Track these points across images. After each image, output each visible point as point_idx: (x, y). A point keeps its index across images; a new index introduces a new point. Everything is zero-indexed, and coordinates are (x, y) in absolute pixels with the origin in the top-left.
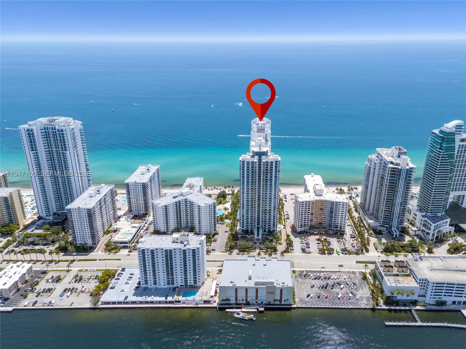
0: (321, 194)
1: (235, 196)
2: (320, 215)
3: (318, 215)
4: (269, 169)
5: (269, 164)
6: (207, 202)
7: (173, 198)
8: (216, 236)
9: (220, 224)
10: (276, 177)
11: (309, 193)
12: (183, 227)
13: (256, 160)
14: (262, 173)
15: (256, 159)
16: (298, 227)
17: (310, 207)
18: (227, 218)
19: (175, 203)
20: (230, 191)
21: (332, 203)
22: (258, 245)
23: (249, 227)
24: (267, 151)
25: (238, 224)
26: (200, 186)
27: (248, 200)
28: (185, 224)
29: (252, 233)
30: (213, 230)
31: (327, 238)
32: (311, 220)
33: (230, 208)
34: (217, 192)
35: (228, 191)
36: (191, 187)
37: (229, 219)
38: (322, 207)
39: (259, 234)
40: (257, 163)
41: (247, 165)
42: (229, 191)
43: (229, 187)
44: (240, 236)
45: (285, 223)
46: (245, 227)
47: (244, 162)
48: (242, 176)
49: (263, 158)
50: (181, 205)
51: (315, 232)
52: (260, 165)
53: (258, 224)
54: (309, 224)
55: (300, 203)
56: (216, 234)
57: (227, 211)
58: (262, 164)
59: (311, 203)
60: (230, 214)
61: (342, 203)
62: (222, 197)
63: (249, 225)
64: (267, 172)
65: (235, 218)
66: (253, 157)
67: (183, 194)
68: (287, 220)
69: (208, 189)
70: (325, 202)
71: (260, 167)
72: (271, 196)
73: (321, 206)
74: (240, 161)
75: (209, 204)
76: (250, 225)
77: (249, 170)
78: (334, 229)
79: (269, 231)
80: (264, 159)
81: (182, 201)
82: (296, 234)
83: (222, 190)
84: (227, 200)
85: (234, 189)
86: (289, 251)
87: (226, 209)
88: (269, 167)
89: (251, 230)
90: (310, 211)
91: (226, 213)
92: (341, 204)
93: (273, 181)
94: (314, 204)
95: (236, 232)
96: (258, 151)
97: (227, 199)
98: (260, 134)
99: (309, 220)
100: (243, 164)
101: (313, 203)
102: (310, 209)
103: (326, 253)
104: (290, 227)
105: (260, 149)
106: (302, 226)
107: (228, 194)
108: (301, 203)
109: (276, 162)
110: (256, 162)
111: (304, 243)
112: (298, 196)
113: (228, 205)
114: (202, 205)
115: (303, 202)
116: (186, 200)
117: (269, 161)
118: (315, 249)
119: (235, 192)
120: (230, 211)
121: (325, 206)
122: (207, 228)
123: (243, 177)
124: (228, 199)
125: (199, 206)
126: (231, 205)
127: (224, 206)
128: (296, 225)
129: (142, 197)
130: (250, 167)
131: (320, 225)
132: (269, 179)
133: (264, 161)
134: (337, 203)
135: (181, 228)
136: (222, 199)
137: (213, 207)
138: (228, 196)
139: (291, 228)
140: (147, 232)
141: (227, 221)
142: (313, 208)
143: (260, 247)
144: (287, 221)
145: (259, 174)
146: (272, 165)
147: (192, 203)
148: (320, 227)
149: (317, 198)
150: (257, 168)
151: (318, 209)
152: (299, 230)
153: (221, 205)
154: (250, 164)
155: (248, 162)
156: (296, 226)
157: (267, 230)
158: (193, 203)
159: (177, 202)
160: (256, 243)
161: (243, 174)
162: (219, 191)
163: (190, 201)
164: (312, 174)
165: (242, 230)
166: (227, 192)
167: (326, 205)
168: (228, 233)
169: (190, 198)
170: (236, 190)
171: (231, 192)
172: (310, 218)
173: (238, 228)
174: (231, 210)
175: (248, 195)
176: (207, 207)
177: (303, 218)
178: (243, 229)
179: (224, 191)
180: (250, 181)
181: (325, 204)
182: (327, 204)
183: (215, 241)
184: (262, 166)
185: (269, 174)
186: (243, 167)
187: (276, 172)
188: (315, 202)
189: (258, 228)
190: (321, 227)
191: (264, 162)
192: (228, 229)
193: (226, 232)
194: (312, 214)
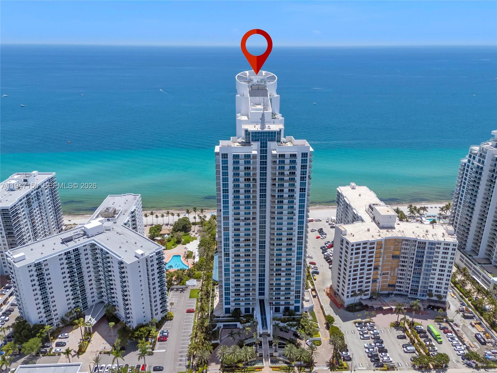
0: (389, 225)
1: (206, 227)
2: (393, 269)
3: (387, 269)
4: (287, 173)
5: (287, 161)
6: (140, 252)
7: (62, 243)
8: (167, 323)
9: (177, 290)
10: (302, 190)
11: (364, 223)
12: (90, 304)
13: (254, 152)
14: (269, 182)
15: (254, 150)
16: (348, 297)
17: (374, 254)
18: (190, 275)
19: (65, 254)
20: (197, 217)
21: (422, 245)
22: (266, 349)
23: (242, 304)
24: (280, 130)
25: (217, 292)
26: (132, 213)
27: (238, 245)
28: (96, 298)
29: (249, 316)
30: (159, 310)
31: (416, 320)
32: (375, 281)
33: (197, 253)
34: (173, 219)
35: (192, 217)
36: (110, 215)
37: (196, 278)
38: (397, 253)
39: (265, 319)
40: (258, 160)
41: (234, 162)
42: (195, 218)
43: (195, 211)
44: (221, 325)
45: (313, 285)
46: (233, 304)
47: (225, 156)
48: (222, 188)
49: (272, 148)
50: (82, 257)
51: (385, 306)
52: (264, 163)
53: (261, 294)
54: (370, 288)
55: (353, 246)
56: (166, 318)
57: (191, 261)
58: (269, 160)
59: (375, 246)
60: (198, 266)
61: (443, 244)
62: (181, 230)
63: (241, 299)
64: (282, 179)
65: (209, 277)
66: (247, 143)
67: (88, 233)
68: (316, 276)
69: (154, 216)
70: (404, 242)
71: (263, 169)
72: (292, 234)
73: (394, 250)
74: (217, 154)
75: (146, 255)
76: (244, 298)
77: (238, 174)
78: (424, 298)
79: (287, 309)
80: (274, 149)
81: (85, 248)
82: (342, 311)
83: (182, 216)
84: (192, 234)
85: (204, 214)
86: (342, 365)
87: (189, 255)
88: (287, 167)
89: (247, 310)
90: (373, 263)
91: (189, 264)
92: (442, 246)
93: (297, 201)
94: (381, 248)
95: (212, 316)
96: (259, 130)
97: (191, 232)
98: (258, 99)
99: (371, 280)
100: (225, 162)
101: (379, 243)
102: (374, 259)
103: (431, 367)
104: (325, 294)
105: (263, 127)
106: (354, 294)
107: (194, 224)
108: (355, 247)
109: (304, 155)
110: (255, 156)
111: (368, 338)
112: (346, 231)
113: (193, 246)
114: (129, 260)
115: (360, 244)
116: (93, 245)
117: (287, 153)
118: (400, 355)
119: (207, 219)
120: (197, 259)
121: (403, 251)
122: (144, 310)
123: (226, 191)
124: (194, 234)
125: (121, 263)
126: (200, 246)
127: (186, 248)
128: (341, 291)
129: (5, 239)
130: (242, 168)
131: (391, 288)
132: (286, 196)
133: (274, 152)
134: (432, 243)
135: (85, 307)
136: (181, 233)
137: (155, 262)
138: (193, 227)
139: (328, 294)
140: (7, 318)
141: (192, 283)
142: (378, 255)
143: (272, 356)
144: (315, 280)
145: (263, 185)
146: (294, 162)
147: (105, 255)
148: (392, 294)
149: (385, 234)
150: (258, 172)
151: (387, 257)
152: (348, 301)
153: (180, 246)
154: (242, 162)
155: (236, 157)
156: (340, 293)
157: (282, 308)
158: (108, 253)
159: (69, 252)
160: (260, 345)
161: (226, 185)
162: (176, 218)
163: (102, 250)
164: (353, 184)
165: (226, 308)
166: (192, 220)
167: (406, 249)
168: (194, 314)
169: (101, 241)
170: (208, 216)
171: (198, 220)
172: (371, 276)
173: (217, 301)
174: (200, 257)
175: (237, 232)
176: (140, 264)
177: (358, 276)
178: (227, 306)
179: (185, 220)
180: (242, 202)
181: (403, 246)
182: (408, 247)
183: (163, 339)
184: (269, 165)
185: (286, 184)
186: (225, 168)
187: (303, 179)
188: (383, 243)
189: (262, 302)
190: (395, 292)
191: (274, 156)
192: (194, 304)
193: (189, 311)
194: (376, 268)
